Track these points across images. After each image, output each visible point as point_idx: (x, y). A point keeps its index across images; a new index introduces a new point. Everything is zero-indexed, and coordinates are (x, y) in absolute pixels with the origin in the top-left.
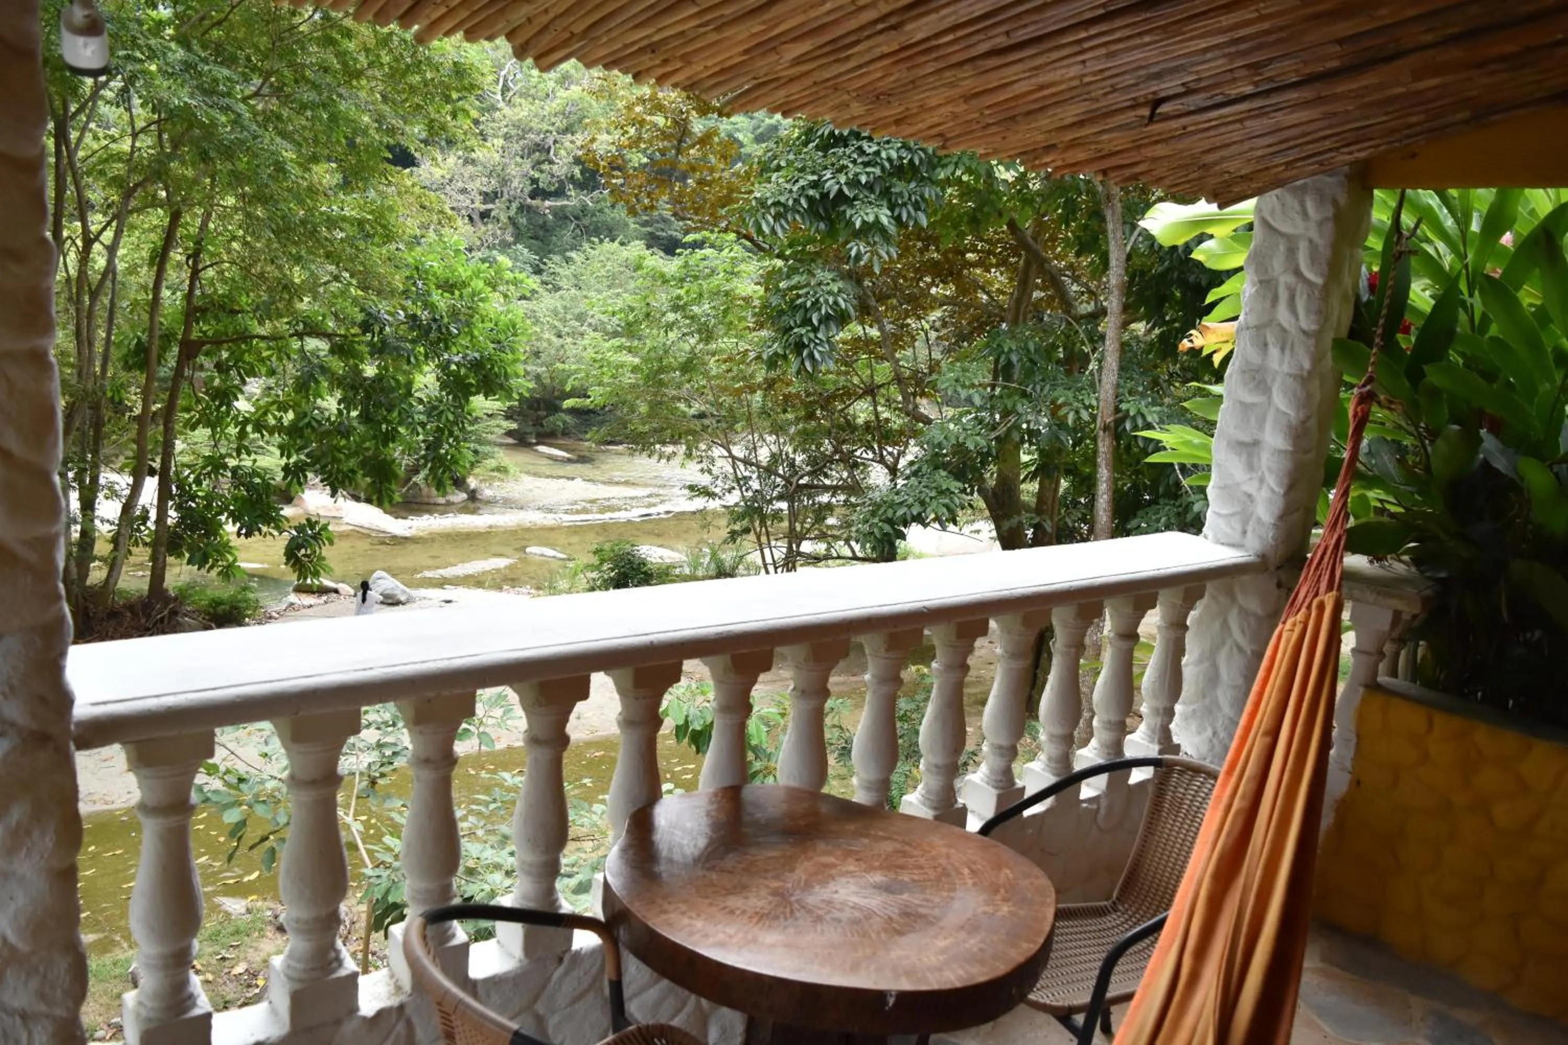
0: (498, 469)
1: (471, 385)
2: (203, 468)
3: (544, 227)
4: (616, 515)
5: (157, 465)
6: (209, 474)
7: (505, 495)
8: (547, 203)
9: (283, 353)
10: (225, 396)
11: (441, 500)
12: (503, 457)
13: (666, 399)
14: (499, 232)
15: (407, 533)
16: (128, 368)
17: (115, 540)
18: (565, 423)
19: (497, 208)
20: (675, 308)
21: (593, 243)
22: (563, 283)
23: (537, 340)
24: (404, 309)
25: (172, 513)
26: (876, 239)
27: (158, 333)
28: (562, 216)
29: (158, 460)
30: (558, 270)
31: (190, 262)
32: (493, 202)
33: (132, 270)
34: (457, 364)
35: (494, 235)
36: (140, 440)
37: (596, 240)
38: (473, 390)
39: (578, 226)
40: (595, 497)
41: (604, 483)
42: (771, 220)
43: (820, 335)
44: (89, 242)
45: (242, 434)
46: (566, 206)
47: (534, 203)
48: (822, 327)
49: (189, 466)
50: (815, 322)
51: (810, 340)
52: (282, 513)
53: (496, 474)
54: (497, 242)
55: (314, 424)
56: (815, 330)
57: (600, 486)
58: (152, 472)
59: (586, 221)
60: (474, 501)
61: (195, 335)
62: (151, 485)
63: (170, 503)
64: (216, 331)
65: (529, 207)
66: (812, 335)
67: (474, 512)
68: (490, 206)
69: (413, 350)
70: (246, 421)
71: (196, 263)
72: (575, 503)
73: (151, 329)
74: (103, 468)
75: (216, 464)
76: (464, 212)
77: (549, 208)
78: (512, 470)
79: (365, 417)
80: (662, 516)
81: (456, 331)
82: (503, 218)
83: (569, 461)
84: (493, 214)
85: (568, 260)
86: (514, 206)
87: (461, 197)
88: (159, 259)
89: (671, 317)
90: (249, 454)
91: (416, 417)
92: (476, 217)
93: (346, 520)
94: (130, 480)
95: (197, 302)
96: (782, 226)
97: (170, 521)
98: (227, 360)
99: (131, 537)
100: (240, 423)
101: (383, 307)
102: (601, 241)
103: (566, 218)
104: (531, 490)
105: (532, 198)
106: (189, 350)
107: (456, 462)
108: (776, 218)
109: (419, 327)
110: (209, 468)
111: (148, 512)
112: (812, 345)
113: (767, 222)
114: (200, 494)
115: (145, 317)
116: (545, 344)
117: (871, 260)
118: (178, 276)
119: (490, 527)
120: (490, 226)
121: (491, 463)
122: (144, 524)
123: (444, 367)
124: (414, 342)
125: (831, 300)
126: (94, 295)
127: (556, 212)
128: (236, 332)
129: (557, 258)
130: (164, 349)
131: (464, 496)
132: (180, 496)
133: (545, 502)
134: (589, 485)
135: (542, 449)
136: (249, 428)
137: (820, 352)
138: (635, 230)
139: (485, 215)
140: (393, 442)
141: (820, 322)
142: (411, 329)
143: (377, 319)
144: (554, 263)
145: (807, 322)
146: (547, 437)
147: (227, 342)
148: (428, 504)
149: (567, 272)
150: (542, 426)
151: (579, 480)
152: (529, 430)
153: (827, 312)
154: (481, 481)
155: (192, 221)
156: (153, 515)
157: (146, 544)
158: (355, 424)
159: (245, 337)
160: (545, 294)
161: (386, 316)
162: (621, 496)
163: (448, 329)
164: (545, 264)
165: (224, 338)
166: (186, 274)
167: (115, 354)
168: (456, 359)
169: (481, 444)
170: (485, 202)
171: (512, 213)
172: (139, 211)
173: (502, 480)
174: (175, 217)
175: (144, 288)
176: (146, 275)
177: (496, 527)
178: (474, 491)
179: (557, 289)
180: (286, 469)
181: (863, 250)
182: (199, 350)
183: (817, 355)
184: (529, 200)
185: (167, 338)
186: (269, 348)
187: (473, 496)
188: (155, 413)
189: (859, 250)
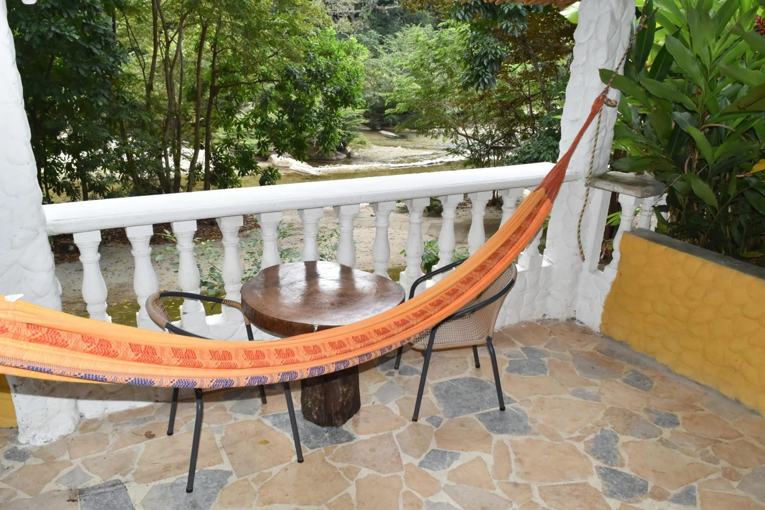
0: (361, 143)
1: (338, 102)
2: (223, 145)
3: (385, 20)
4: (416, 164)
5: (203, 144)
6: (226, 147)
7: (364, 155)
8: (387, 7)
9: (254, 90)
10: (231, 112)
11: (334, 158)
12: (362, 136)
13: (433, 106)
14: (363, 24)
15: (318, 174)
16: (189, 100)
17: (189, 178)
18: (393, 119)
19: (362, 11)
20: (435, 61)
21: (407, 27)
22: (393, 49)
23: (380, 78)
24: (305, 67)
25: (211, 166)
26: (516, 19)
27: (201, 83)
28: (393, 13)
29: (204, 142)
30: (390, 42)
31: (213, 49)
32: (360, 9)
33: (189, 55)
34: (331, 92)
35: (360, 26)
36: (196, 133)
37: (408, 25)
38: (339, 104)
39: (402, 18)
40: (407, 155)
41: (412, 148)
42: (463, 13)
43: (488, 70)
44: (168, 43)
45: (239, 129)
46: (396, 8)
47: (380, 7)
48: (489, 66)
49: (217, 144)
50: (485, 64)
51: (483, 73)
52: (258, 165)
53: (360, 145)
54: (362, 29)
55: (267, 123)
56: (485, 68)
57: (409, 150)
58: (202, 148)
59: (406, 16)
60: (349, 159)
61: (216, 83)
62: (202, 153)
63: (210, 161)
64: (226, 81)
65: (378, 10)
66: (484, 71)
67: (348, 163)
68: (358, 11)
69: (310, 86)
70: (240, 123)
71: (215, 49)
72: (396, 158)
73: (198, 81)
74: (182, 146)
75: (228, 142)
76: (345, 15)
77: (388, 10)
78: (368, 142)
79: (291, 120)
80: (439, 164)
81: (329, 76)
82: (365, 17)
83: (395, 138)
84: (360, 15)
85: (396, 37)
86: (371, 9)
87: (344, 7)
88: (199, 48)
89: (433, 65)
90: (243, 137)
91: (312, 119)
92: (352, 17)
93: (291, 168)
94: (193, 151)
95: (217, 68)
96: (468, 16)
97: (211, 169)
98: (231, 95)
99: (195, 177)
100: (238, 123)
101: (295, 67)
102: (411, 26)
103: (397, 14)
104: (376, 153)
105: (379, 5)
106: (214, 91)
107: (333, 140)
108: (465, 12)
109: (312, 75)
110: (226, 145)
111: (201, 165)
112: (484, 76)
113: (461, 14)
114: (223, 157)
115: (195, 76)
116: (384, 80)
117: (513, 29)
118: (207, 55)
119: (356, 170)
120: (358, 21)
121: (357, 140)
122: (200, 171)
123: (325, 94)
124: (311, 82)
125: (493, 52)
126: (172, 67)
127: (390, 11)
128: (234, 81)
129: (389, 36)
130: (204, 91)
131: (345, 156)
132: (214, 158)
133: (382, 158)
134: (404, 150)
135: (383, 132)
136: (242, 126)
137: (488, 79)
138: (431, 19)
139: (356, 15)
140: (304, 131)
141: (488, 63)
142: (309, 76)
143: (291, 72)
144: (389, 39)
145: (481, 64)
146: (386, 126)
147: (230, 86)
148: (329, 160)
149: (395, 43)
150: (383, 120)
151: (399, 147)
152: (376, 123)
153: (491, 58)
154: (353, 149)
155: (213, 28)
156: (204, 167)
157: (202, 180)
158: (286, 123)
159: (238, 83)
160: (385, 54)
161: (296, 71)
162: (419, 154)
163: (325, 75)
164: (384, 39)
165: (229, 84)
166: (211, 55)
167: (184, 94)
168: (330, 90)
169: (351, 131)
170: (356, 9)
171: (369, 14)
172: (188, 25)
173: (363, 148)
174: (204, 28)
175: (194, 63)
176: (195, 55)
177: (359, 170)
178: (349, 153)
179: (390, 52)
180: (259, 144)
181: (509, 25)
182: (219, 90)
183: (486, 81)
184: (378, 6)
185: (205, 85)
186: (248, 88)
187: (349, 156)
188: (201, 121)
189: (507, 26)
